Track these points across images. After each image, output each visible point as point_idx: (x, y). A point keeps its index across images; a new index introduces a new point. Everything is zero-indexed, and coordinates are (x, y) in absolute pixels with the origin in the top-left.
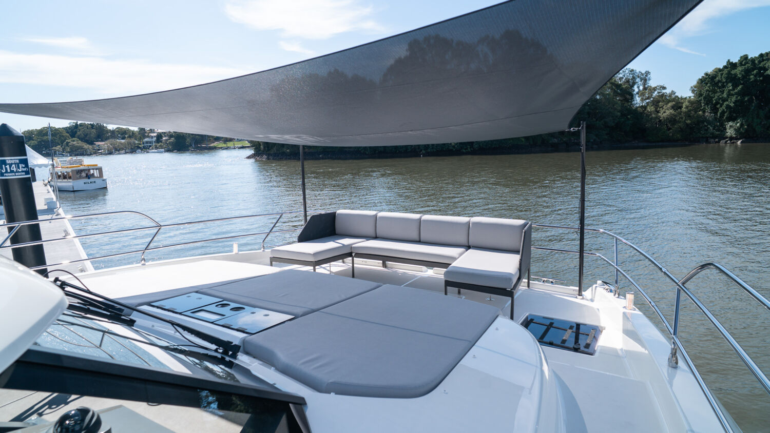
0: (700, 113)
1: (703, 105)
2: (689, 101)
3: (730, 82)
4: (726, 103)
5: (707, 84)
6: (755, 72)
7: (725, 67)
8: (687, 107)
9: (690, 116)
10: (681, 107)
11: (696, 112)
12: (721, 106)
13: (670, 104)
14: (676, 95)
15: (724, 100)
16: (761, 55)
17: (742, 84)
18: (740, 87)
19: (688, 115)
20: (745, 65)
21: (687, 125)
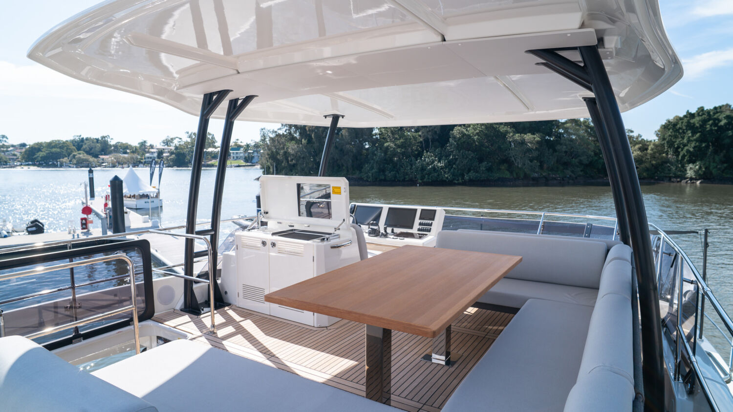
0: (664, 155)
1: (666, 148)
2: (654, 144)
3: (690, 129)
4: (686, 148)
5: (669, 129)
6: (711, 122)
7: (685, 116)
8: (652, 149)
9: (655, 158)
10: (647, 149)
11: (660, 154)
12: (682, 150)
13: (637, 146)
14: (642, 138)
15: (685, 145)
16: (715, 108)
17: (699, 132)
18: (698, 135)
19: (653, 156)
20: (701, 116)
21: (652, 165)
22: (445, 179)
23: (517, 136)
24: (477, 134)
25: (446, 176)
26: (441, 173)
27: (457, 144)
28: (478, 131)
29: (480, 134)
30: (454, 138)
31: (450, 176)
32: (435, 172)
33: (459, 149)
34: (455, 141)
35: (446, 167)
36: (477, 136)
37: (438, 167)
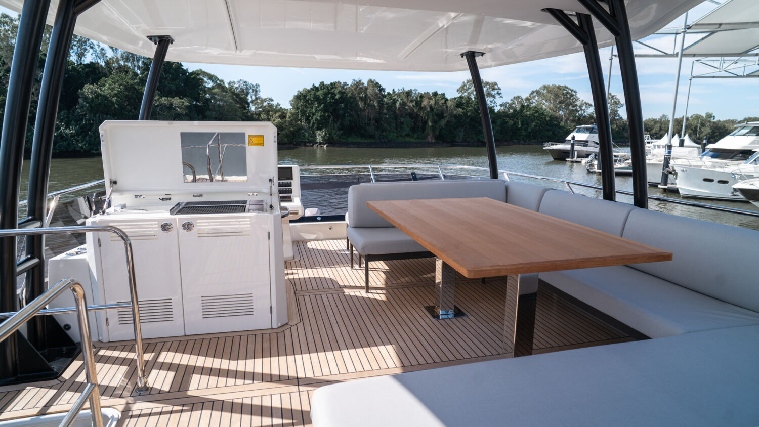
22: (79, 149)
23: (164, 100)
24: (116, 95)
25: (80, 145)
26: (72, 141)
27: (90, 106)
28: (116, 92)
29: (119, 95)
30: (85, 98)
31: (85, 145)
32: (63, 141)
33: (94, 112)
34: (87, 103)
35: (78, 134)
36: (116, 98)
37: (67, 135)
